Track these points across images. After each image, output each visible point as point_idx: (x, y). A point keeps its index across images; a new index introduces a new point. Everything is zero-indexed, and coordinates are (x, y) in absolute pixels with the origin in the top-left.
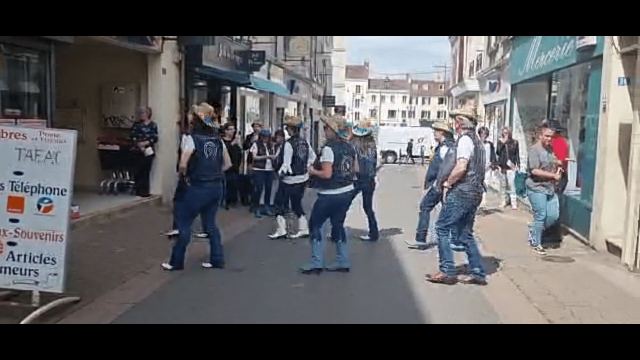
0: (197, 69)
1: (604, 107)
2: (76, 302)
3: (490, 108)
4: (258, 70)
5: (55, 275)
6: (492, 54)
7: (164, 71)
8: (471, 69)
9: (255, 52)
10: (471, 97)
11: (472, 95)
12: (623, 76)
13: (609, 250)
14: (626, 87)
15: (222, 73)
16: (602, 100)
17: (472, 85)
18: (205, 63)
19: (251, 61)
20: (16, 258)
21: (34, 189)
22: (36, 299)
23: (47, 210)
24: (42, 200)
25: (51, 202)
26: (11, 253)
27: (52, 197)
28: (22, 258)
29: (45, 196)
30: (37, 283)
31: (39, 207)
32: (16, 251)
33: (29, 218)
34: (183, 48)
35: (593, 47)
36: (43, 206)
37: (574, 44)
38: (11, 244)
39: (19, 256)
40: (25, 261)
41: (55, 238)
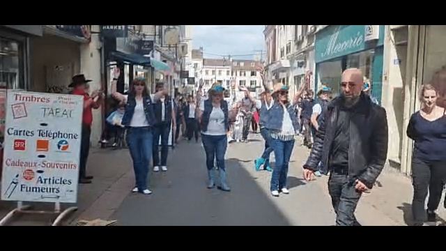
0: (113, 53)
1: (386, 77)
2: (76, 210)
3: (298, 79)
4: (148, 54)
5: (71, 191)
6: (299, 44)
7: (92, 55)
8: (282, 52)
9: (147, 41)
10: (283, 71)
11: (284, 70)
12: (396, 58)
13: (391, 165)
14: (398, 66)
15: (125, 55)
16: (383, 73)
17: (286, 63)
18: (118, 50)
19: (143, 48)
20: (43, 181)
21: (55, 135)
22: (58, 207)
23: (65, 148)
24: (61, 142)
25: (66, 143)
26: (40, 177)
27: (67, 140)
28: (47, 181)
29: (63, 139)
30: (58, 197)
31: (59, 147)
32: (44, 176)
33: (52, 154)
34: (103, 38)
35: (376, 41)
36: (62, 146)
37: (364, 38)
38: (40, 172)
39: (45, 180)
40: (50, 183)
41: (70, 166)
